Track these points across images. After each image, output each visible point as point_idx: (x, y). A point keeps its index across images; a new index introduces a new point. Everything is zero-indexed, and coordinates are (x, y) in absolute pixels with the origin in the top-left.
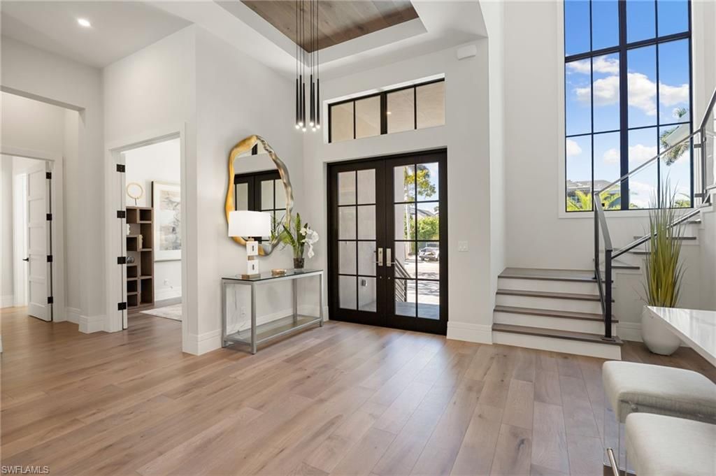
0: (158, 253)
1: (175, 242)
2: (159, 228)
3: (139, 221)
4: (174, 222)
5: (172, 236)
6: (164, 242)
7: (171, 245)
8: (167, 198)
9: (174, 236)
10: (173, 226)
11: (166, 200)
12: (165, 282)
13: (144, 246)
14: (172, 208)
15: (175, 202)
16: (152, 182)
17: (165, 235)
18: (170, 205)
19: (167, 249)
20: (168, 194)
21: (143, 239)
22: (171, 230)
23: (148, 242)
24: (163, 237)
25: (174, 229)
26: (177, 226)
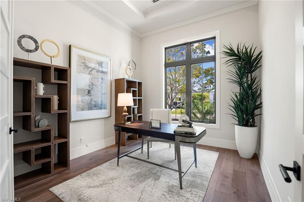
0: (75, 114)
1: (90, 103)
2: (76, 90)
3: (53, 80)
4: (90, 85)
5: (87, 98)
6: (80, 103)
7: (87, 106)
8: (83, 63)
9: (90, 98)
10: (89, 89)
11: (83, 65)
12: (81, 140)
13: (60, 108)
14: (88, 73)
15: (90, 67)
16: (70, 46)
17: (81, 97)
18: (87, 70)
19: (83, 110)
20: (85, 60)
21: (59, 100)
22: (87, 93)
23: (64, 103)
24: (80, 98)
25: (89, 92)
26: (92, 89)
